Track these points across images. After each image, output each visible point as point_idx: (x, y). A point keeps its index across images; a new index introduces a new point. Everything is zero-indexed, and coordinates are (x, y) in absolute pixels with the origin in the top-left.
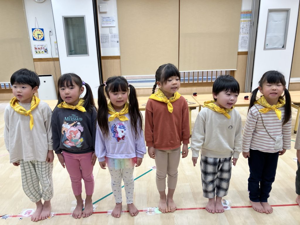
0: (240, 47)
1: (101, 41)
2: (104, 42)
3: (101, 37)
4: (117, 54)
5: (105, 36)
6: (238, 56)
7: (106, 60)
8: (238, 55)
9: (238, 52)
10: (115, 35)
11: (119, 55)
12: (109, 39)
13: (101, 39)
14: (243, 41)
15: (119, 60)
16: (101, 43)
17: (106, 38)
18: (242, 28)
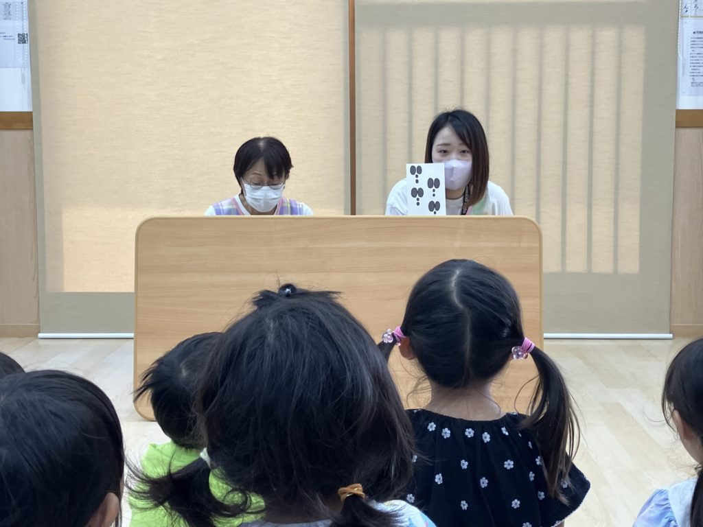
0: (684, 82)
6: (682, 131)
8: (679, 125)
9: (679, 112)
10: (8, 5)
11: (26, 109)
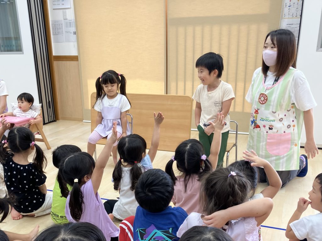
1: (53, 33)
2: (57, 33)
3: (52, 25)
4: (74, 53)
5: (57, 24)
7: (60, 62)
10: (70, 23)
11: (76, 55)
12: (62, 28)
13: (53, 29)
15: (77, 62)
16: (53, 35)
17: (59, 28)
18: (287, 6)
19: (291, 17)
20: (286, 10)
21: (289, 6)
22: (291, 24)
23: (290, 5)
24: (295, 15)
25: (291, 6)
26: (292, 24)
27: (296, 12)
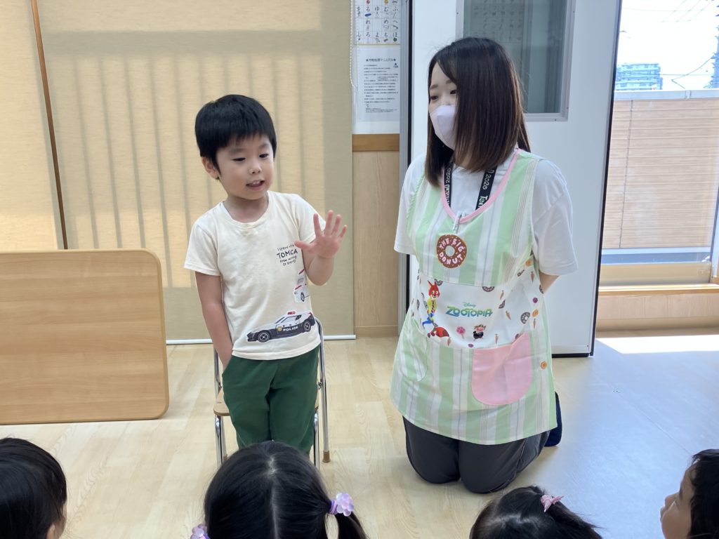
0: (360, 108)
14: (375, 78)
18: (362, 15)
19: (375, 42)
20: (360, 24)
21: (367, 15)
22: (375, 60)
23: (367, 13)
24: (382, 36)
25: (370, 15)
26: (379, 60)
27: (383, 29)
